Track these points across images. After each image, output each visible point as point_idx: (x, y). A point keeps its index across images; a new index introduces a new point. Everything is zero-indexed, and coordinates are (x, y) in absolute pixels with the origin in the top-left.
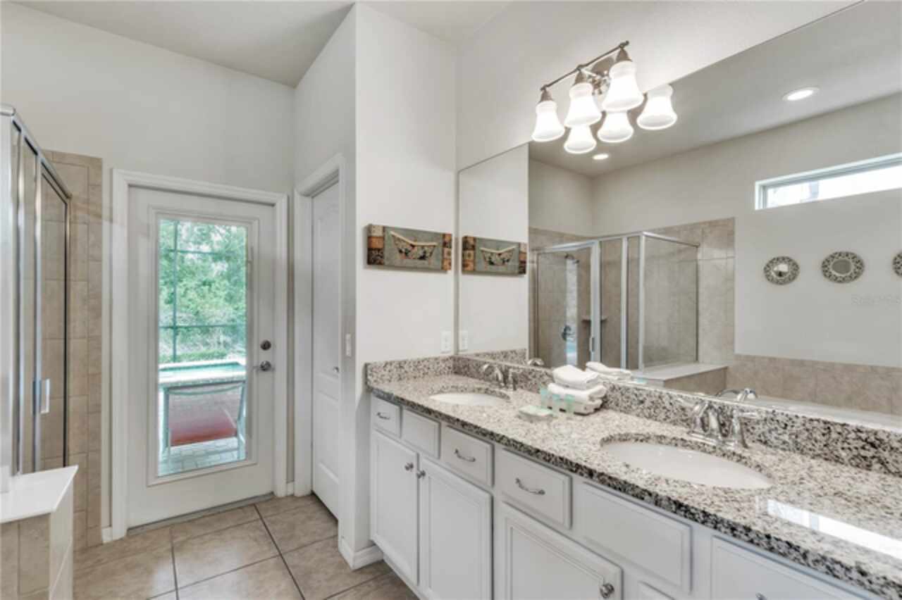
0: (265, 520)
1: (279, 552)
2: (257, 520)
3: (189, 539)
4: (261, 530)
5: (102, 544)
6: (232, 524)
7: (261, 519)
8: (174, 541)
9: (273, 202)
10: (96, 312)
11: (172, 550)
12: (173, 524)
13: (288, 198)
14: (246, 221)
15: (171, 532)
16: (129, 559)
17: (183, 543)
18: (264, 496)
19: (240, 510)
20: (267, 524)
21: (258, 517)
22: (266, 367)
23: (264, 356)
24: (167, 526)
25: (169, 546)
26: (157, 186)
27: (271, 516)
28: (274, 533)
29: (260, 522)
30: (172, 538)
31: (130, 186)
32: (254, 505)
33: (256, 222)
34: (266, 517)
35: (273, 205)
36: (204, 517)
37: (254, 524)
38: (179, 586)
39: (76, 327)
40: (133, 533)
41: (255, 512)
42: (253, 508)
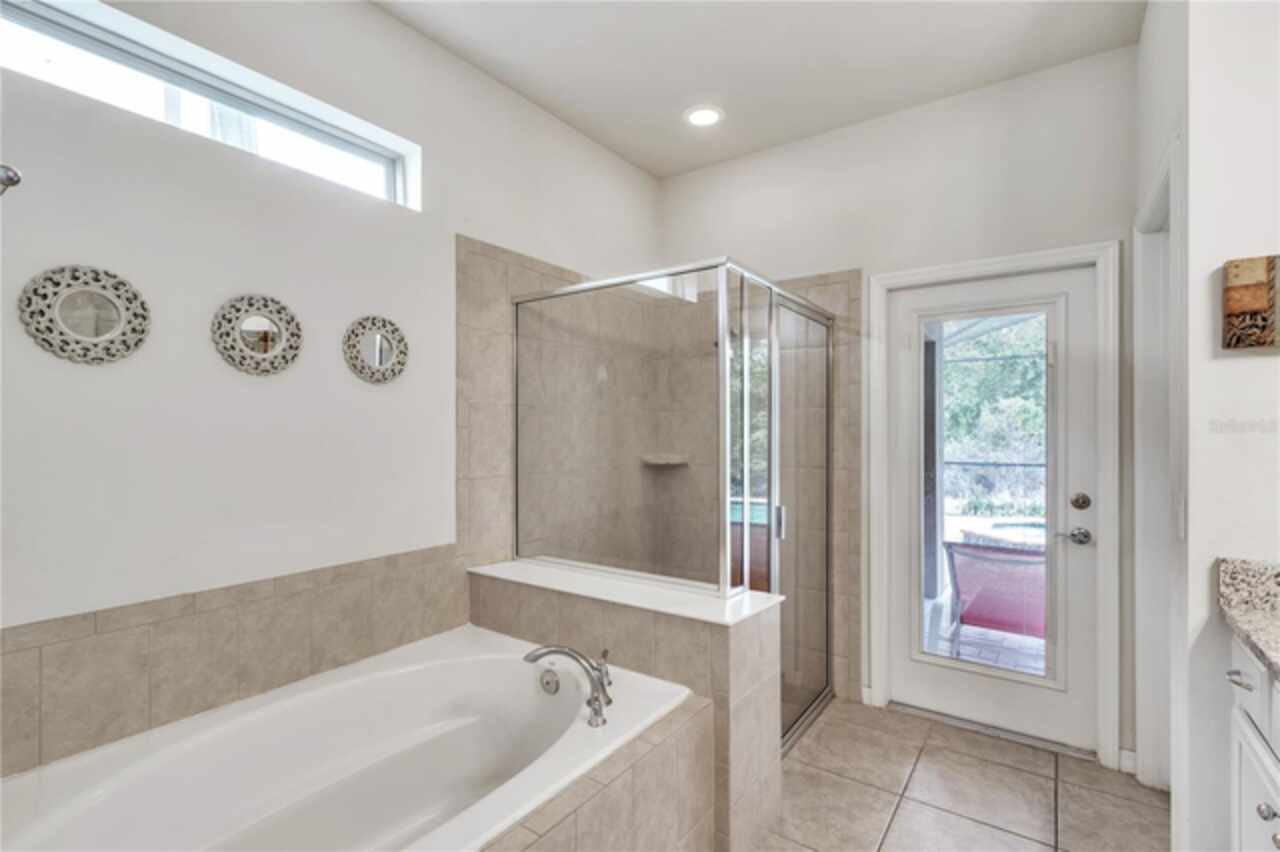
0: (1060, 784)
1: (1056, 842)
2: (1046, 777)
3: (945, 748)
4: (1046, 796)
5: (860, 703)
6: (1008, 761)
7: (1056, 780)
8: (929, 742)
9: (1090, 260)
10: (856, 440)
11: (921, 751)
12: (936, 722)
13: (1121, 244)
14: (1046, 302)
15: (931, 729)
16: (876, 733)
17: (939, 749)
18: (1079, 750)
19: (1030, 751)
20: (1060, 791)
21: (1052, 775)
22: (1083, 538)
23: (1077, 520)
24: (929, 720)
25: (920, 743)
26: (922, 282)
27: (1074, 785)
28: (1062, 812)
29: (1052, 784)
30: (929, 737)
31: (890, 291)
32: (1056, 755)
33: (1063, 299)
34: (1064, 782)
35: (1093, 265)
36: (977, 732)
37: (1041, 780)
38: (907, 794)
39: (839, 456)
40: (893, 707)
41: (1053, 765)
42: (1053, 758)
